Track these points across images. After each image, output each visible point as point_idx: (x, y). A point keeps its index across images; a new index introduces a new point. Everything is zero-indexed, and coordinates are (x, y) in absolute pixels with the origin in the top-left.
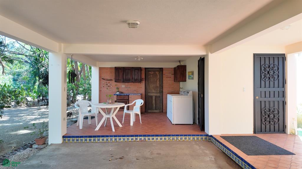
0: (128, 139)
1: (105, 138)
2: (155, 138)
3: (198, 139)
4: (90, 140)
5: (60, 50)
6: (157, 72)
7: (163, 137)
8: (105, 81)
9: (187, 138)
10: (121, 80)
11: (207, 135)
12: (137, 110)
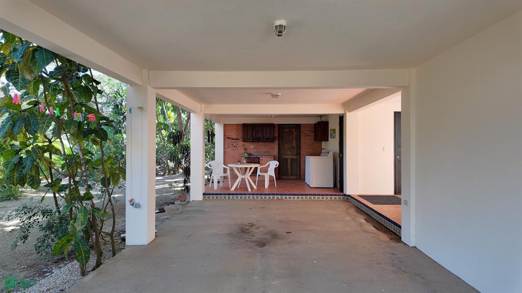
0: (265, 198)
1: (243, 196)
2: (292, 197)
3: (335, 198)
4: (229, 198)
5: (201, 111)
6: (293, 129)
7: (300, 197)
8: (231, 141)
9: (325, 198)
10: (249, 139)
11: (345, 195)
12: (271, 172)
